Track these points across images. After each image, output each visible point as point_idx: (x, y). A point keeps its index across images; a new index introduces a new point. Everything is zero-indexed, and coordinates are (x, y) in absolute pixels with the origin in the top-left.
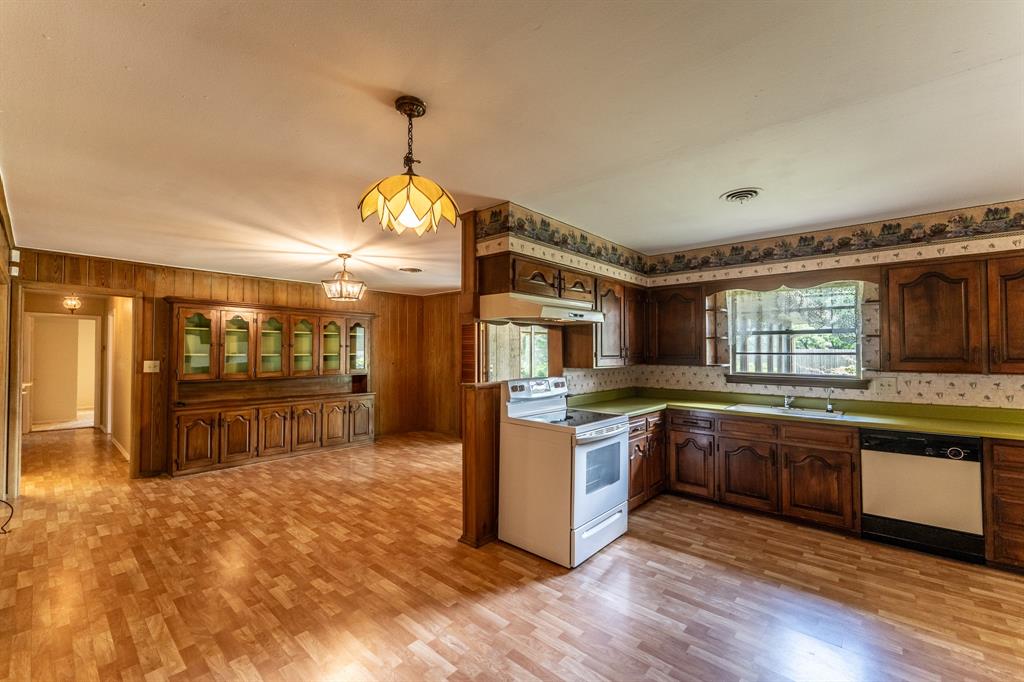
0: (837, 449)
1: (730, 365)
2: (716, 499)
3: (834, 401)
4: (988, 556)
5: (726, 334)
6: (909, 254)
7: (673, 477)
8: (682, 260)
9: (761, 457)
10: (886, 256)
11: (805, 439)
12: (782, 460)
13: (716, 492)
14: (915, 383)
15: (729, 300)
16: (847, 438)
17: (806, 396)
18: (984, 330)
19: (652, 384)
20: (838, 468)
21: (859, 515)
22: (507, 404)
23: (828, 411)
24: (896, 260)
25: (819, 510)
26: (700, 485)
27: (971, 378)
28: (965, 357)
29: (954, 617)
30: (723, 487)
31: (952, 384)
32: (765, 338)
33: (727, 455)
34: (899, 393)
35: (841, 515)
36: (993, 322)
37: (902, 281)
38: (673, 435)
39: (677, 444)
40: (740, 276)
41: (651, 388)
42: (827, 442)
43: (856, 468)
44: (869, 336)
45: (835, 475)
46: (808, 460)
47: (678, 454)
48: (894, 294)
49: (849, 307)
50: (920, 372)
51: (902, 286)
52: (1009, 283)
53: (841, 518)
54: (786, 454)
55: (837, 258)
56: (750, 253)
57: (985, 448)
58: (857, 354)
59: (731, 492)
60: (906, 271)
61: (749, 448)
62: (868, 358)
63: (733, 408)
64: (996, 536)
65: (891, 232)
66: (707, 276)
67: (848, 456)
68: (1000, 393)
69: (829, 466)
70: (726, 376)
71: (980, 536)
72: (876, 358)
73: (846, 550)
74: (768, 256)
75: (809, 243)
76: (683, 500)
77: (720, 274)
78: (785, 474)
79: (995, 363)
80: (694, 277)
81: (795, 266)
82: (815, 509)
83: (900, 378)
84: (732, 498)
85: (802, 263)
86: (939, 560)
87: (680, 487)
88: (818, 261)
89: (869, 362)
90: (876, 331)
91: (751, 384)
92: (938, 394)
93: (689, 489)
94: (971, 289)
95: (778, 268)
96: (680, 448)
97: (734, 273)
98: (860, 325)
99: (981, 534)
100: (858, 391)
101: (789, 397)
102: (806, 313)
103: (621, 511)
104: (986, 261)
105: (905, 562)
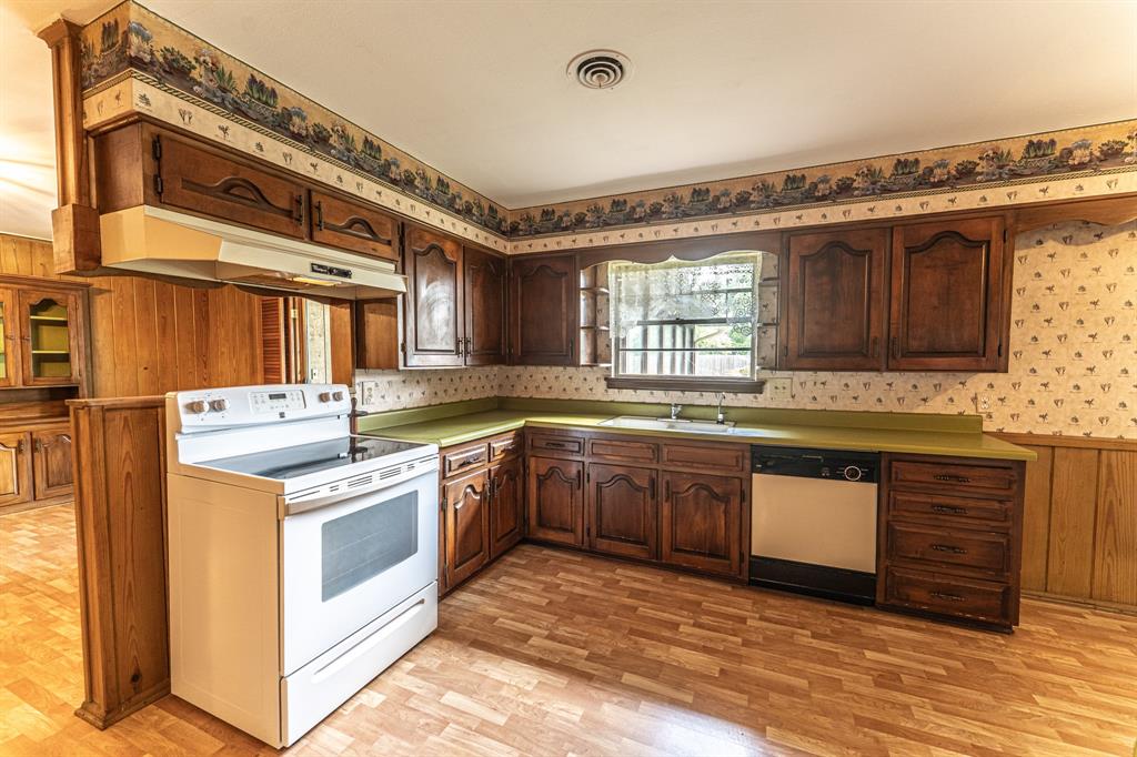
0: (723, 474)
1: (613, 365)
2: (586, 547)
3: (725, 409)
4: (880, 598)
5: (607, 324)
6: (812, 216)
7: (533, 522)
8: (551, 219)
9: (639, 489)
10: (788, 219)
11: (689, 462)
12: (662, 491)
13: (586, 538)
14: (810, 384)
15: (612, 277)
16: (737, 458)
17: (697, 403)
18: (885, 315)
19: (519, 392)
20: (725, 499)
21: (747, 557)
22: (178, 437)
23: (718, 422)
24: (799, 224)
25: (703, 554)
26: (566, 530)
27: (865, 376)
28: (864, 351)
29: (856, 718)
30: (594, 531)
31: (847, 385)
32: (653, 331)
33: (599, 487)
34: (793, 397)
35: (728, 559)
36: (895, 307)
37: (805, 253)
38: (532, 463)
39: (538, 475)
40: (622, 241)
41: (518, 398)
42: (715, 465)
43: (745, 497)
44: (765, 325)
45: (723, 507)
46: (692, 490)
47: (539, 488)
48: (794, 268)
49: (745, 290)
50: (815, 369)
51: (804, 258)
52: (913, 256)
53: (728, 562)
54: (668, 483)
55: (735, 220)
56: (634, 208)
57: (883, 464)
58: (752, 349)
59: (602, 537)
60: (809, 239)
61: (625, 478)
62: (763, 355)
63: (610, 423)
64: (888, 572)
65: (795, 186)
66: (582, 240)
67: (737, 481)
68: (892, 394)
69: (716, 496)
70: (606, 379)
71: (872, 574)
72: (770, 354)
73: (731, 610)
74: (655, 215)
75: (702, 199)
76: (545, 552)
77: (598, 239)
78: (666, 509)
79: (894, 358)
80: (565, 242)
81: (686, 230)
82: (700, 554)
83: (795, 379)
84: (603, 544)
85: (695, 224)
86: (829, 608)
87: (541, 535)
88: (713, 222)
89: (763, 358)
90: (773, 319)
91: (635, 389)
92: (832, 398)
93: (552, 536)
94: (875, 264)
95: (667, 231)
96: (542, 481)
97: (614, 237)
98: (757, 311)
99: (874, 572)
100: (751, 396)
101: (676, 405)
102: (699, 296)
103: (422, 602)
104: (892, 228)
105: (795, 618)
